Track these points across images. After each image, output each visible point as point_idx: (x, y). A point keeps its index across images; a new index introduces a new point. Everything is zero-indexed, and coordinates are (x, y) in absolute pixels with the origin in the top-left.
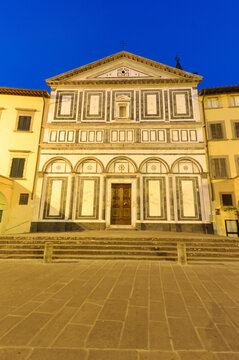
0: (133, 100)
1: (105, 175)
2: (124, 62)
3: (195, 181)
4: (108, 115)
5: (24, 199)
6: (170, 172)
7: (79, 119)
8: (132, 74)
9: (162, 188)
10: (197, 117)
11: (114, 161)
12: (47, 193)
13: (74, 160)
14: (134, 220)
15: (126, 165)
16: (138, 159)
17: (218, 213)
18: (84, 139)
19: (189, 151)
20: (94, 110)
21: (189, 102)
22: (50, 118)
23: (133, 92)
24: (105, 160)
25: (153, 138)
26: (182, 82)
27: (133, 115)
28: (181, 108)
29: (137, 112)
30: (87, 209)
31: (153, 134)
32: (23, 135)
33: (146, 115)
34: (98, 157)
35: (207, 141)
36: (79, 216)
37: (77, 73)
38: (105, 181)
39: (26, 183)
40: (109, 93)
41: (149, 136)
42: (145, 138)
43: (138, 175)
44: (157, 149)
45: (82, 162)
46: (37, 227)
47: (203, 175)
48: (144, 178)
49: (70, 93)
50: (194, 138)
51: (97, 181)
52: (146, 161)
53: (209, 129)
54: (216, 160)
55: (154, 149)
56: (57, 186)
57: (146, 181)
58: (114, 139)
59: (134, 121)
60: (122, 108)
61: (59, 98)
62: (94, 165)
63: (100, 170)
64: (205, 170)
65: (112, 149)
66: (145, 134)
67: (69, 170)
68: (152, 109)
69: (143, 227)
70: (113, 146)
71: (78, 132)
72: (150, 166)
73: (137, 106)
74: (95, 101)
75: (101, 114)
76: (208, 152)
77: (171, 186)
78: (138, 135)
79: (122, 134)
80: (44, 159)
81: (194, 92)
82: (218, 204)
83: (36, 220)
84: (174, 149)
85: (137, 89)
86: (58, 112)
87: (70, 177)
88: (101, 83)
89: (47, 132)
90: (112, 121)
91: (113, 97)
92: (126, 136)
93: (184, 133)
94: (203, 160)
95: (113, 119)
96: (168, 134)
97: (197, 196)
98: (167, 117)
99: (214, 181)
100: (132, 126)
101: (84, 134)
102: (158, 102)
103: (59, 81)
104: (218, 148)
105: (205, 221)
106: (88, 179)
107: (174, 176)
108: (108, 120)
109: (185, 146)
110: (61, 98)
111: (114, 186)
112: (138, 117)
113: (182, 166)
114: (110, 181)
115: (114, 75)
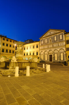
0: (52, 38)
2: (50, 31)
3: (63, 53)
5: (38, 58)
6: (59, 52)
7: (44, 44)
8: (52, 33)
9: (57, 55)
11: (49, 51)
12: (41, 57)
13: (44, 51)
14: (53, 61)
15: (51, 51)
16: (53, 50)
19: (62, 47)
20: (46, 42)
21: (62, 36)
22: (40, 45)
24: (48, 51)
27: (52, 41)
28: (61, 38)
31: (55, 45)
32: (37, 48)
35: (66, 45)
36: (45, 60)
37: (43, 36)
39: (38, 56)
40: (48, 38)
44: (56, 48)
49: (43, 40)
50: (63, 44)
51: (47, 55)
52: (55, 50)
53: (66, 42)
57: (54, 54)
59: (52, 43)
60: (50, 40)
61: (41, 41)
64: (65, 51)
68: (55, 40)
69: (54, 62)
70: (49, 48)
76: (66, 47)
77: (59, 55)
78: (53, 45)
79: (50, 46)
80: (40, 52)
83: (40, 61)
84: (59, 47)
85: (53, 36)
86: (41, 43)
87: (43, 54)
89: (40, 47)
93: (61, 44)
95: (49, 43)
96: (58, 44)
97: (64, 56)
98: (58, 41)
102: (56, 38)
103: (41, 38)
105: (65, 61)
113: (61, 50)
114: (49, 54)
115: (49, 34)
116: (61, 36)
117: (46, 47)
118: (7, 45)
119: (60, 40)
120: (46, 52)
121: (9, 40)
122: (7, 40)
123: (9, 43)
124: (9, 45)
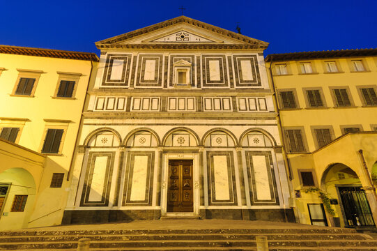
0: (193, 65)
1: (161, 149)
3: (268, 156)
4: (166, 81)
5: (57, 181)
6: (239, 145)
7: (132, 85)
8: (193, 39)
10: (265, 84)
11: (172, 133)
12: (88, 172)
13: (124, 131)
14: (197, 206)
15: (186, 138)
16: (201, 131)
17: (298, 195)
18: (137, 107)
19: (259, 122)
20: (150, 75)
21: (255, 69)
22: (98, 83)
23: (193, 57)
24: (162, 131)
25: (217, 107)
26: (246, 47)
27: (193, 81)
29: (199, 78)
30: (138, 193)
31: (217, 102)
33: (208, 82)
34: (153, 128)
35: (278, 110)
38: (161, 157)
40: (167, 58)
41: (213, 104)
42: (208, 107)
43: (201, 149)
44: (222, 118)
46: (71, 218)
47: (277, 148)
48: (208, 152)
50: (263, 107)
51: (151, 157)
52: (210, 133)
53: (279, 97)
54: (290, 132)
55: (219, 119)
56: (101, 163)
57: (211, 156)
58: (173, 107)
59: (195, 88)
60: (181, 74)
62: (147, 137)
63: (155, 143)
64: (279, 143)
65: (170, 118)
66: (208, 102)
67: (117, 143)
69: (208, 214)
70: (171, 115)
71: (129, 99)
72: (215, 138)
73: (198, 72)
74: (151, 66)
75: (157, 80)
76: (280, 122)
77: (240, 163)
78: (200, 103)
79: (182, 101)
80: (86, 131)
81: (260, 59)
82: (297, 184)
84: (242, 118)
85: (198, 54)
86: (107, 77)
87: (118, 152)
88: (158, 47)
89: (92, 99)
90: (169, 87)
91: (172, 62)
92: (186, 104)
93: (252, 101)
94: (275, 132)
95: (171, 85)
96: (234, 103)
97: (272, 174)
98: (232, 84)
99: (290, 156)
100: (192, 94)
101: (137, 102)
102: (221, 68)
103: (111, 44)
104: (291, 119)
105: (284, 205)
106: (139, 154)
107: (243, 151)
108: (165, 86)
109: (254, 116)
110: (112, 62)
111: (172, 162)
112: (199, 83)
113: (252, 139)
114: (167, 157)
115: (173, 39)
117: (148, 103)
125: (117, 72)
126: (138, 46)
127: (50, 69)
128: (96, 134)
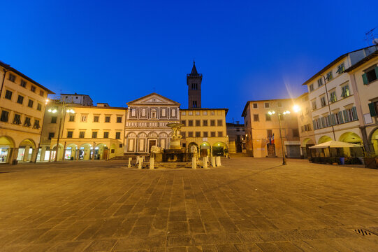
0: (157, 111)
1: (147, 137)
2: (155, 96)
4: (148, 116)
5: (121, 146)
6: (168, 137)
7: (138, 118)
8: (158, 101)
9: (165, 142)
10: (178, 118)
11: (150, 133)
12: (128, 144)
13: (137, 133)
15: (154, 134)
16: (158, 133)
18: (140, 125)
20: (144, 115)
21: (176, 112)
22: (128, 118)
23: (157, 108)
24: (147, 133)
26: (174, 105)
27: (157, 116)
28: (174, 115)
29: (159, 115)
30: (142, 149)
31: (163, 123)
32: (119, 124)
33: (162, 117)
34: (145, 131)
36: (139, 151)
37: (137, 100)
38: (147, 140)
39: (121, 141)
40: (149, 108)
42: (161, 125)
43: (158, 138)
44: (164, 129)
45: (140, 133)
46: (125, 154)
48: (160, 138)
49: (135, 108)
51: (145, 139)
52: (161, 133)
56: (131, 141)
57: (161, 140)
58: (151, 125)
59: (157, 119)
60: (154, 114)
61: (131, 110)
62: (144, 134)
65: (150, 129)
66: (161, 123)
67: (135, 136)
68: (164, 115)
71: (138, 123)
73: (159, 113)
74: (144, 111)
75: (146, 116)
77: (168, 141)
78: (158, 124)
80: (127, 133)
81: (178, 109)
83: (125, 152)
85: (159, 107)
86: (131, 115)
87: (136, 138)
88: (146, 104)
89: (127, 122)
91: (150, 110)
92: (154, 124)
95: (150, 118)
98: (168, 117)
99: (181, 140)
100: (157, 121)
101: (140, 123)
102: (166, 112)
103: (131, 103)
104: (183, 129)
106: (141, 139)
108: (148, 118)
111: (150, 141)
112: (159, 117)
115: (151, 101)
116: (174, 111)
117: (143, 124)
118: (20, 100)
119: (171, 117)
120: (142, 135)
121: (29, 84)
122: (22, 81)
123: (27, 92)
124: (26, 102)
125: (134, 114)
126: (139, 104)
127: (114, 113)
128: (130, 133)
